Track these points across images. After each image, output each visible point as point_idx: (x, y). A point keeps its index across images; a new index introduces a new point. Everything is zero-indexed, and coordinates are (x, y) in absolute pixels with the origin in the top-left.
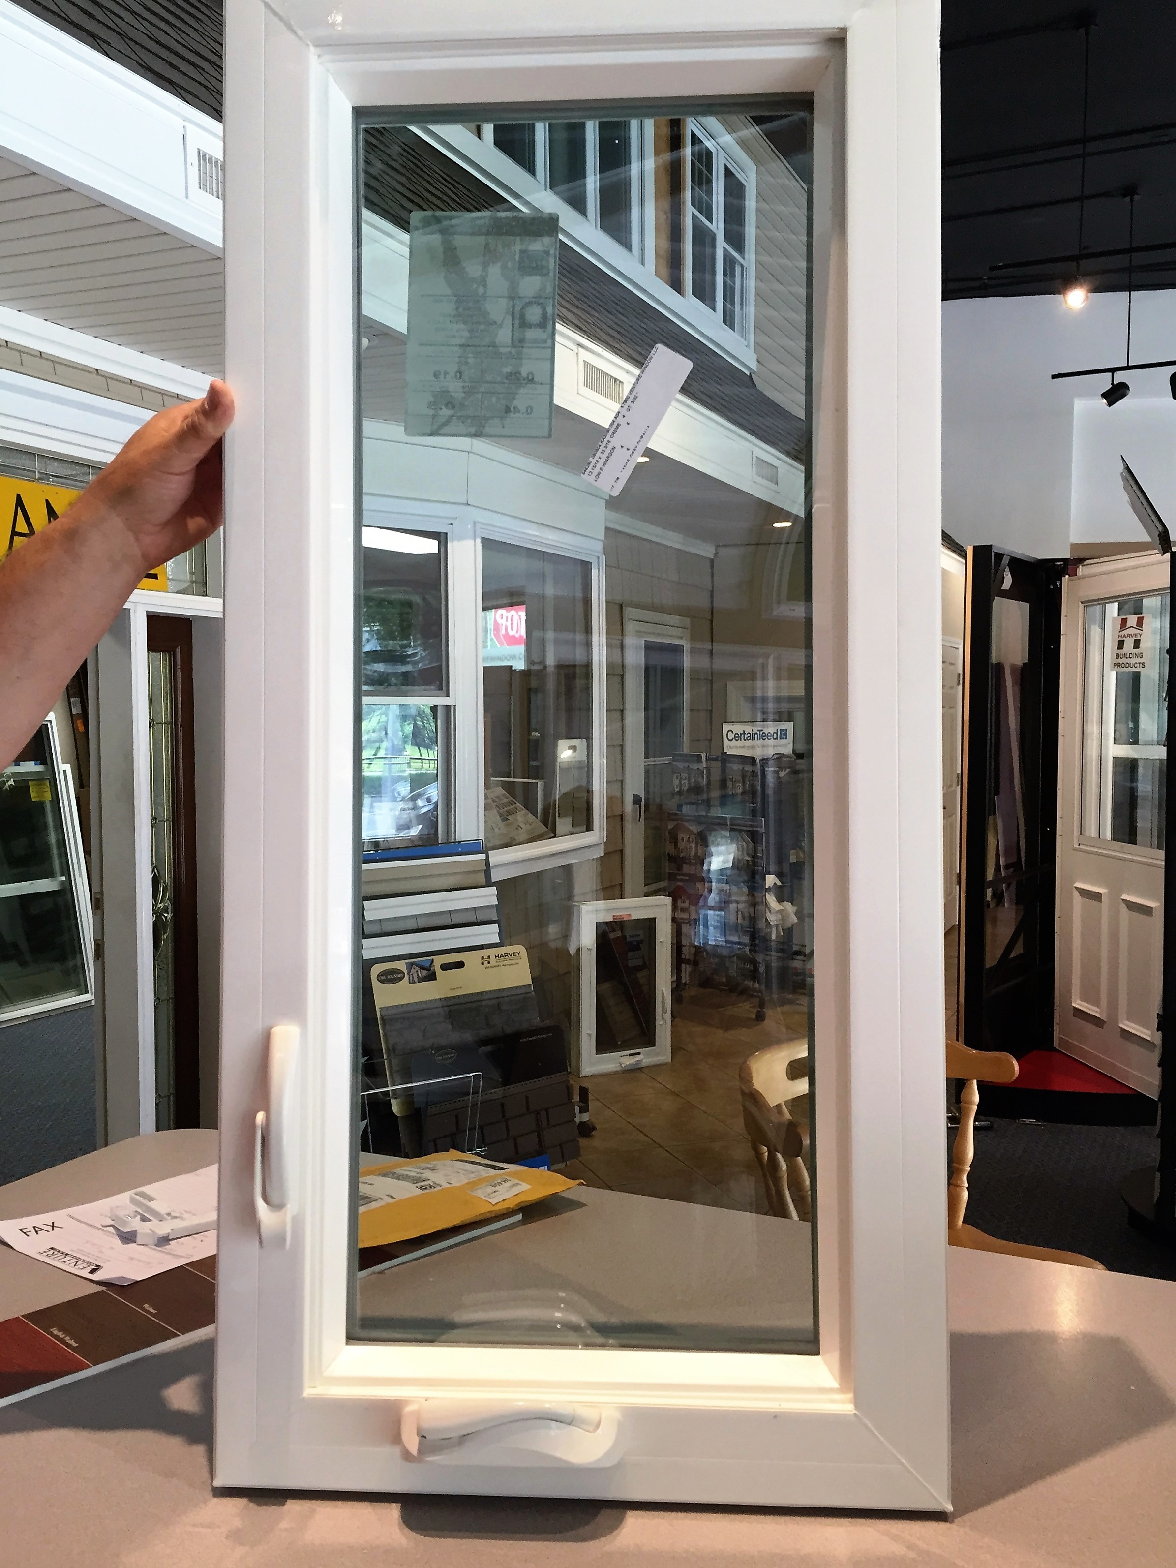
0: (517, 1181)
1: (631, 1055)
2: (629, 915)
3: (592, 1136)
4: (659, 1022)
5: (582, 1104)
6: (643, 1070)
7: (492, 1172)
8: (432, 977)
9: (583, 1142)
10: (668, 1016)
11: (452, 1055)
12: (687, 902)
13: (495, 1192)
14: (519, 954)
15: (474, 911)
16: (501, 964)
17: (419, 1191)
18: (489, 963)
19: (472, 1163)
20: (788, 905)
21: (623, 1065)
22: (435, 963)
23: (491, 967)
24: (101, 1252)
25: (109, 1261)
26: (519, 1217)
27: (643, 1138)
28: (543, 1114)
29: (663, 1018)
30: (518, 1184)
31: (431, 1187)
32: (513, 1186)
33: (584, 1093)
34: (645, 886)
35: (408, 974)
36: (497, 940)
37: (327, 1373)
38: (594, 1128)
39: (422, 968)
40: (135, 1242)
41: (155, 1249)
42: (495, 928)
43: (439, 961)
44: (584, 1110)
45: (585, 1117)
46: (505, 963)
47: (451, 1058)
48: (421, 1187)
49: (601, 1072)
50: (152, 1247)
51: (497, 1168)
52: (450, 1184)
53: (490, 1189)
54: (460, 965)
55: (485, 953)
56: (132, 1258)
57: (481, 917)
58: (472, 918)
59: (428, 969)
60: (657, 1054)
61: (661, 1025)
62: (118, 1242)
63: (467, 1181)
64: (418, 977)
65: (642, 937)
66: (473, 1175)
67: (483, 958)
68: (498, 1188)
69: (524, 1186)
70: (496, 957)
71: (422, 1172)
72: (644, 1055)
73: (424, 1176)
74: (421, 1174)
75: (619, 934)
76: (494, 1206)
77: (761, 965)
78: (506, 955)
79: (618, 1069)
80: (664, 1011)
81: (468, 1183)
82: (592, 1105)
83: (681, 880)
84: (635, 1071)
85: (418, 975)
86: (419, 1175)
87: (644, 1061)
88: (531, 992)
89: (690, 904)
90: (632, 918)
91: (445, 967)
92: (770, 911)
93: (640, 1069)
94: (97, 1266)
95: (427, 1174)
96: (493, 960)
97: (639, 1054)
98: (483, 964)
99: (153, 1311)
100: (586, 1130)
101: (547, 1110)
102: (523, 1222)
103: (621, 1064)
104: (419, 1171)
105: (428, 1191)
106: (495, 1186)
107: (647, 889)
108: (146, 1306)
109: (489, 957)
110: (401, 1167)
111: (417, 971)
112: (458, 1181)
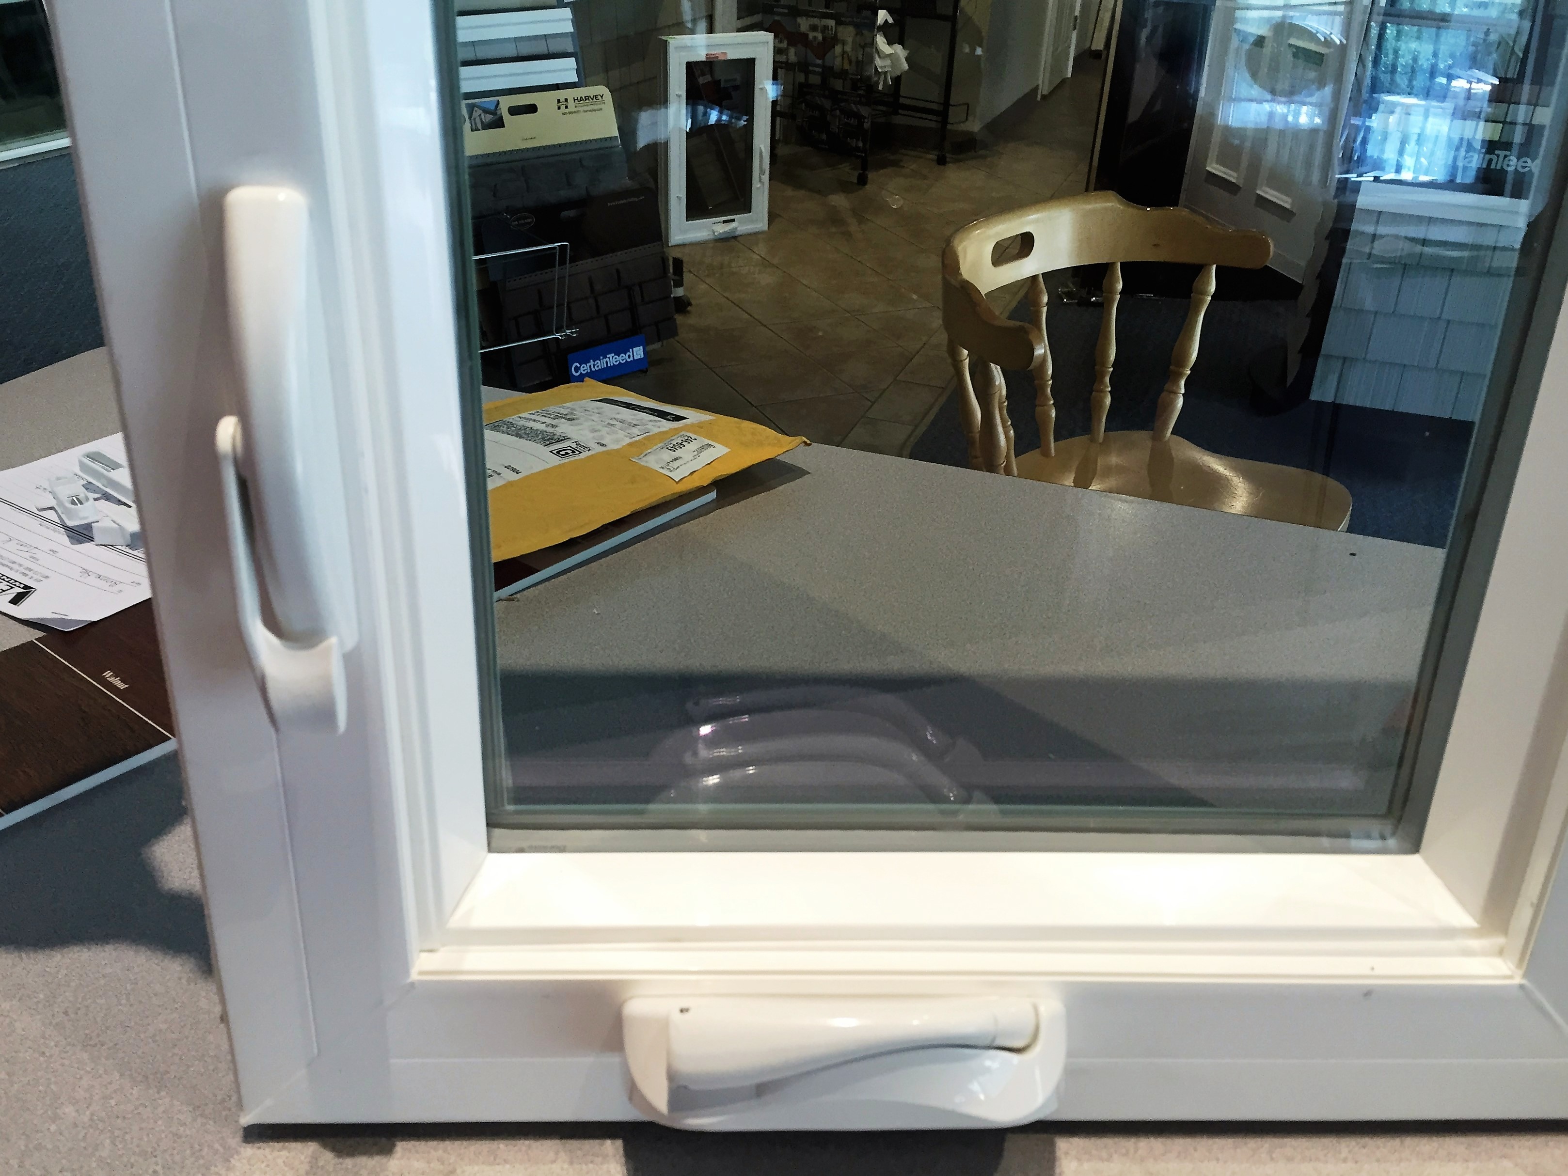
0: (707, 441)
1: (724, 222)
2: (725, 54)
3: (689, 312)
4: (756, 184)
5: (677, 278)
6: (739, 239)
7: (666, 425)
8: (499, 123)
9: (679, 319)
10: (766, 177)
11: (529, 220)
12: (786, 42)
13: (676, 459)
14: (602, 97)
15: (544, 41)
16: (581, 109)
17: (556, 461)
18: (566, 107)
19: (628, 406)
20: (898, 49)
21: (716, 234)
22: (501, 105)
23: (570, 113)
24: (34, 559)
25: (47, 577)
26: (713, 495)
27: (746, 316)
28: (637, 289)
29: (760, 180)
30: (709, 445)
31: (573, 452)
32: (703, 448)
33: (678, 264)
34: (738, 19)
35: (470, 118)
36: (574, 78)
37: (455, 921)
38: (690, 304)
39: (486, 111)
40: (91, 539)
41: (127, 554)
42: (571, 62)
43: (506, 102)
44: (679, 284)
45: (679, 292)
46: (586, 108)
47: (529, 223)
48: (558, 452)
49: (694, 240)
50: (123, 548)
51: (669, 417)
52: (603, 445)
53: (667, 455)
54: (532, 109)
55: (562, 94)
56: (87, 572)
57: (554, 47)
58: (541, 49)
59: (493, 113)
60: (752, 221)
61: (758, 188)
62: (65, 540)
63: (628, 441)
64: (482, 122)
65: (738, 83)
66: (635, 431)
67: (559, 101)
68: (678, 453)
69: (719, 450)
70: (575, 100)
71: (554, 422)
72: (740, 223)
73: (558, 431)
74: (553, 426)
75: (708, 78)
76: (677, 483)
77: (866, 120)
78: (587, 98)
79: (712, 237)
80: (762, 172)
81: (630, 445)
82: (687, 277)
83: (779, 14)
84: (727, 241)
85: (481, 119)
86: (550, 429)
87: (738, 229)
88: (618, 146)
89: (788, 44)
90: (729, 58)
91: (515, 111)
92: (879, 56)
93: (735, 237)
94: (26, 587)
95: (564, 428)
96: (571, 102)
97: (733, 220)
98: (559, 108)
99: (122, 686)
100: (682, 305)
101: (640, 285)
102: (718, 504)
103: (714, 233)
104: (548, 421)
105: (572, 459)
106: (674, 449)
107: (740, 24)
108: (108, 674)
109: (566, 100)
110: (519, 412)
111: (480, 115)
112: (618, 439)
